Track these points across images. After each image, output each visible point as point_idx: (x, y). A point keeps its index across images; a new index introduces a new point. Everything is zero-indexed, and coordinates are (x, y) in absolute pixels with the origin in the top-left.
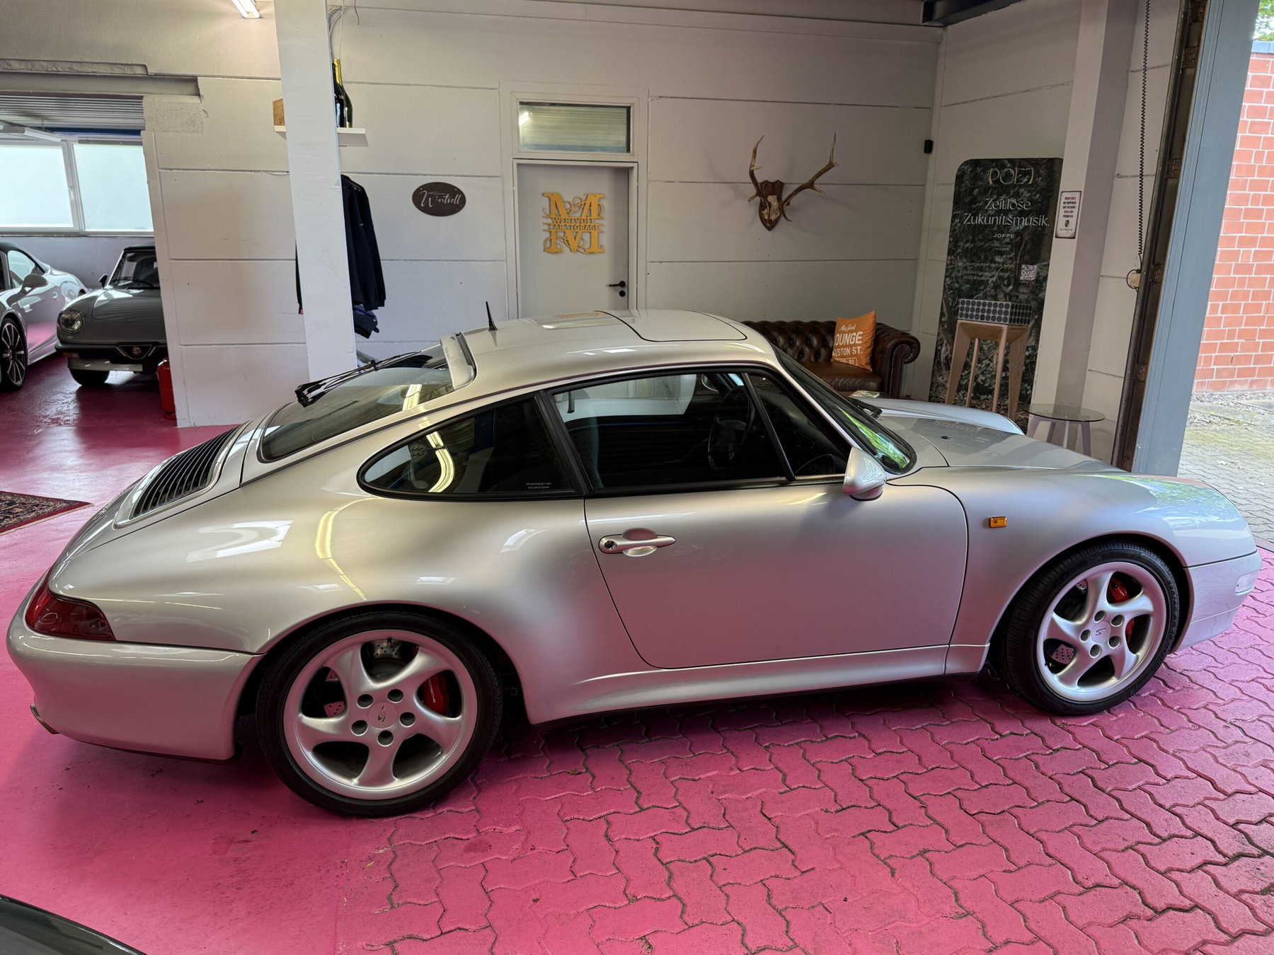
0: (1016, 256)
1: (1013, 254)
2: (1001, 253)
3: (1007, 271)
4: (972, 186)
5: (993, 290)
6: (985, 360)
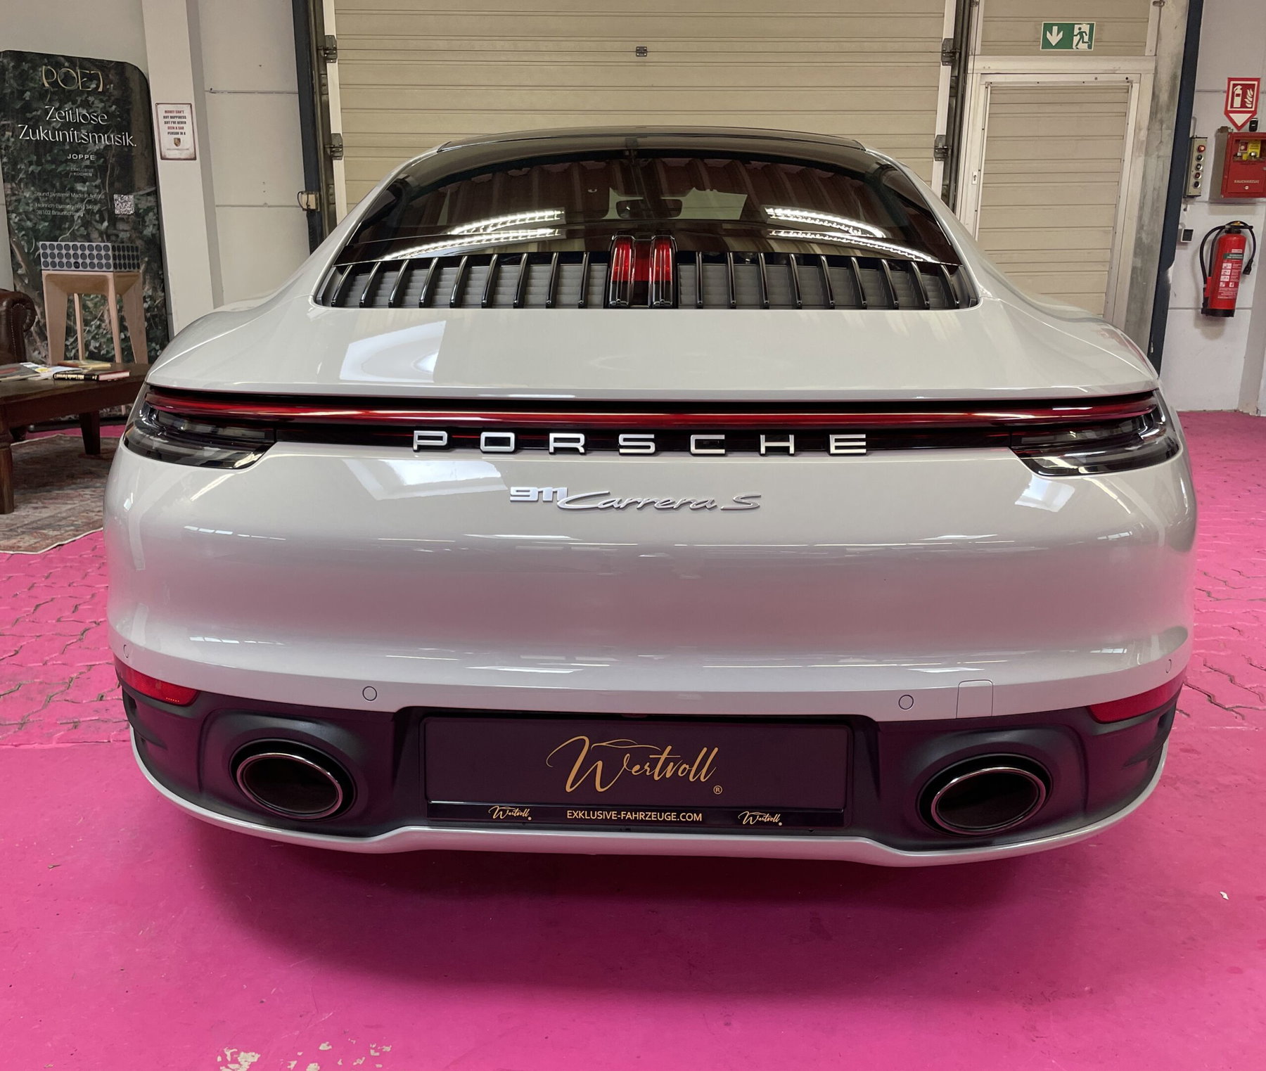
0: (103, 183)
1: (98, 181)
2: (83, 180)
3: (95, 202)
4: (21, 88)
5: (82, 229)
6: (93, 320)
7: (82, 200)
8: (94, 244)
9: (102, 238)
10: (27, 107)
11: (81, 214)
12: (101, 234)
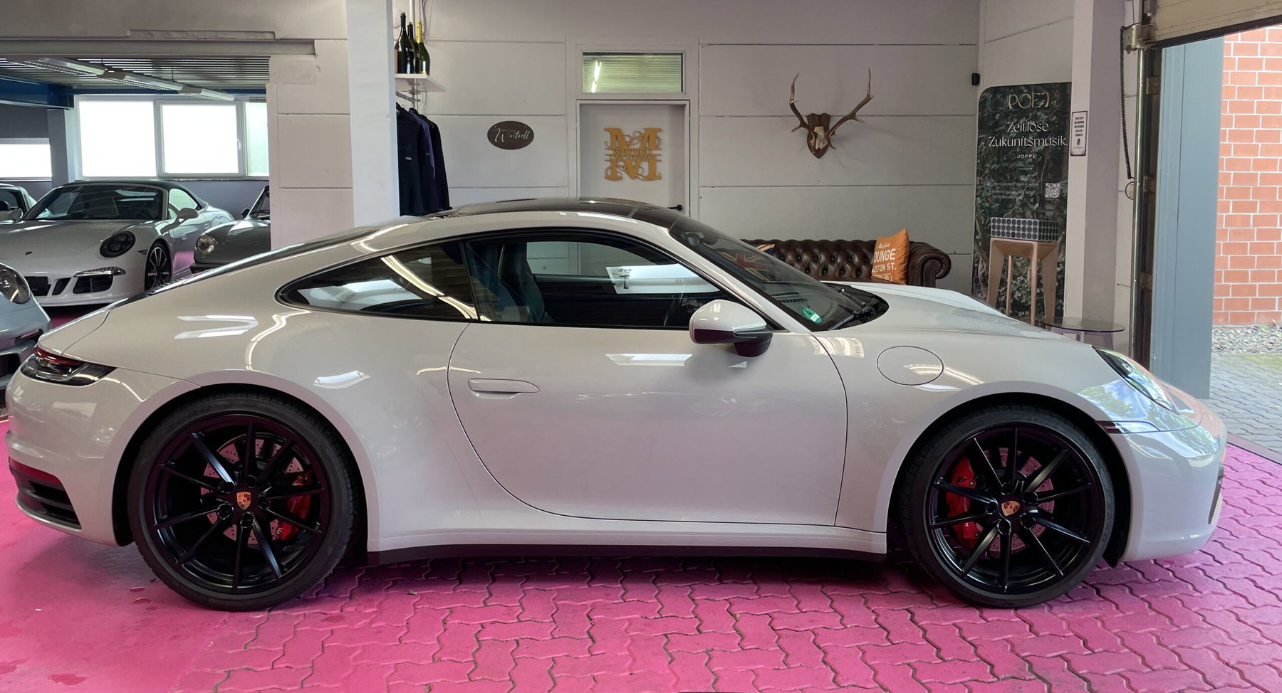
1: (1037, 173)
2: (1026, 173)
3: (1032, 189)
4: (994, 112)
5: (1021, 208)
6: (1019, 276)
7: (1023, 188)
8: (1027, 220)
9: (1033, 216)
10: (997, 125)
11: (1021, 198)
12: (1033, 214)
